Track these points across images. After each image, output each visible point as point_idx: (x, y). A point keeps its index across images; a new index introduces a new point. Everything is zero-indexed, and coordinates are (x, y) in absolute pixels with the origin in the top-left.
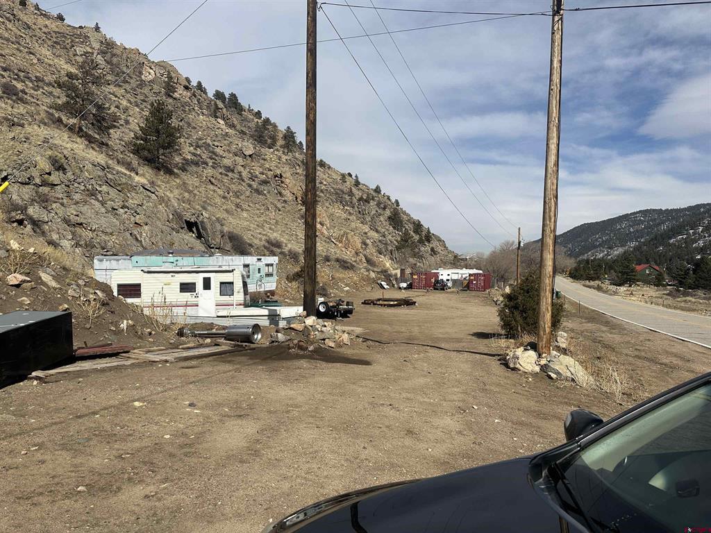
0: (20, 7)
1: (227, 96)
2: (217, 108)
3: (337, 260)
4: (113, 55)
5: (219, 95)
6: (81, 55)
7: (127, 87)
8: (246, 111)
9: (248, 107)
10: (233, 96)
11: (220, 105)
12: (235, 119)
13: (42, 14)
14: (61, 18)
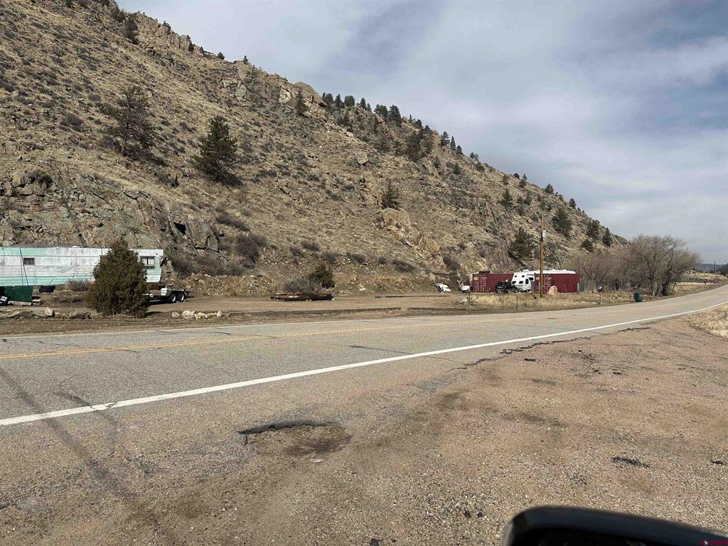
0: (188, 52)
1: (389, 109)
2: (377, 123)
3: (395, 262)
4: (256, 83)
5: (381, 110)
6: (227, 87)
7: (262, 111)
8: (407, 122)
9: (409, 118)
10: (395, 109)
11: (380, 119)
12: (393, 132)
13: (205, 56)
14: (221, 56)
